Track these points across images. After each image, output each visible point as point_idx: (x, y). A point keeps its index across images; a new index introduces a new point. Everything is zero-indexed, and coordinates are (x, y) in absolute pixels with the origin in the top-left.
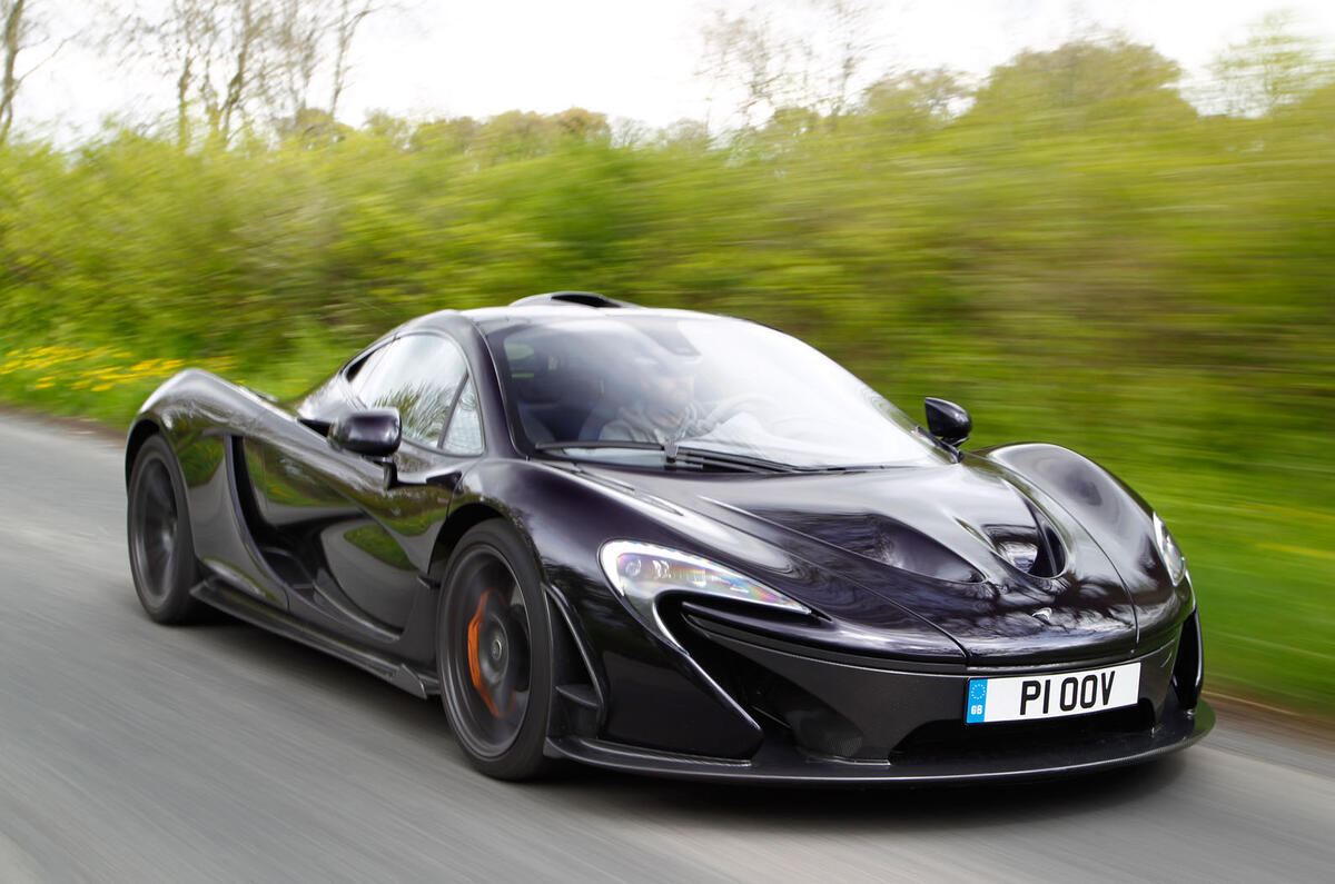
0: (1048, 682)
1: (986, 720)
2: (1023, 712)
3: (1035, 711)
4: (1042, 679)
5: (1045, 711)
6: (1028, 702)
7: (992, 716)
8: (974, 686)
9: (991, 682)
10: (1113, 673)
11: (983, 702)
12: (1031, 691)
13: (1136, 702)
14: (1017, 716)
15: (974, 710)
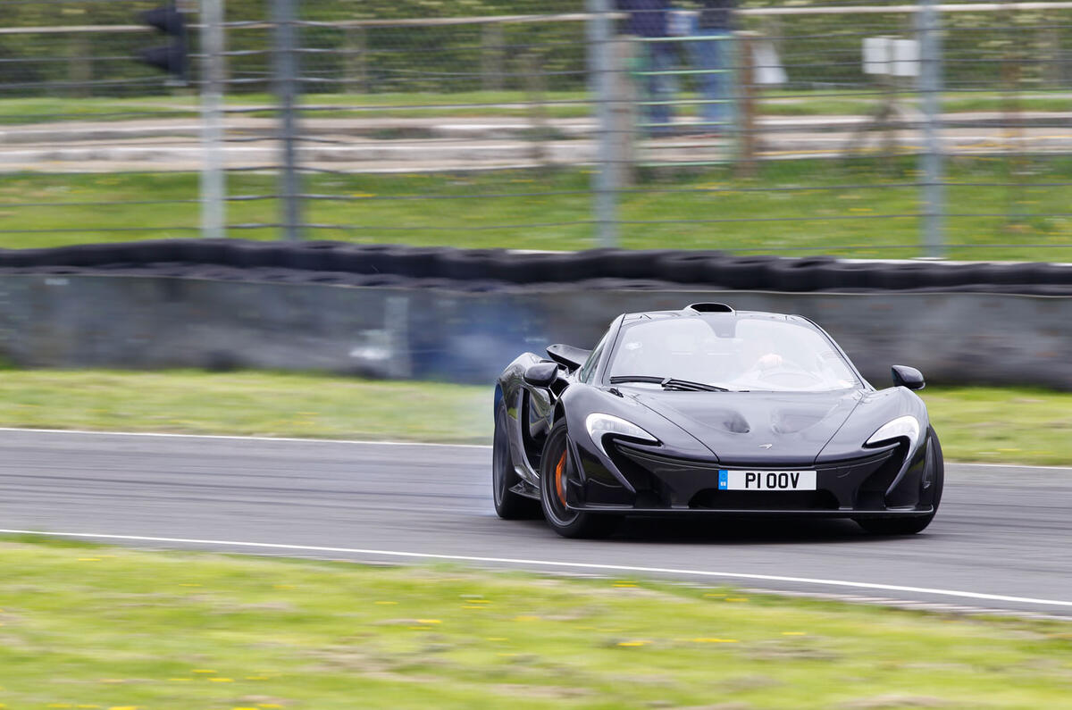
0: (759, 475)
1: (728, 489)
2: (747, 487)
3: (753, 486)
4: (756, 473)
5: (759, 487)
6: (749, 483)
7: (731, 487)
8: (721, 473)
9: (729, 472)
10: (798, 474)
11: (726, 481)
12: (751, 477)
13: (815, 489)
14: (745, 489)
15: (722, 484)
